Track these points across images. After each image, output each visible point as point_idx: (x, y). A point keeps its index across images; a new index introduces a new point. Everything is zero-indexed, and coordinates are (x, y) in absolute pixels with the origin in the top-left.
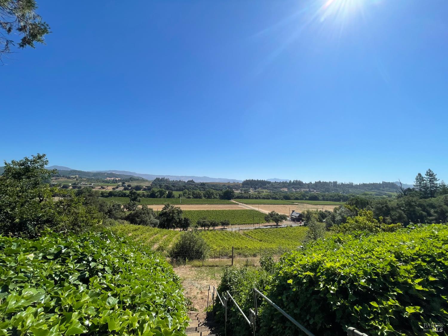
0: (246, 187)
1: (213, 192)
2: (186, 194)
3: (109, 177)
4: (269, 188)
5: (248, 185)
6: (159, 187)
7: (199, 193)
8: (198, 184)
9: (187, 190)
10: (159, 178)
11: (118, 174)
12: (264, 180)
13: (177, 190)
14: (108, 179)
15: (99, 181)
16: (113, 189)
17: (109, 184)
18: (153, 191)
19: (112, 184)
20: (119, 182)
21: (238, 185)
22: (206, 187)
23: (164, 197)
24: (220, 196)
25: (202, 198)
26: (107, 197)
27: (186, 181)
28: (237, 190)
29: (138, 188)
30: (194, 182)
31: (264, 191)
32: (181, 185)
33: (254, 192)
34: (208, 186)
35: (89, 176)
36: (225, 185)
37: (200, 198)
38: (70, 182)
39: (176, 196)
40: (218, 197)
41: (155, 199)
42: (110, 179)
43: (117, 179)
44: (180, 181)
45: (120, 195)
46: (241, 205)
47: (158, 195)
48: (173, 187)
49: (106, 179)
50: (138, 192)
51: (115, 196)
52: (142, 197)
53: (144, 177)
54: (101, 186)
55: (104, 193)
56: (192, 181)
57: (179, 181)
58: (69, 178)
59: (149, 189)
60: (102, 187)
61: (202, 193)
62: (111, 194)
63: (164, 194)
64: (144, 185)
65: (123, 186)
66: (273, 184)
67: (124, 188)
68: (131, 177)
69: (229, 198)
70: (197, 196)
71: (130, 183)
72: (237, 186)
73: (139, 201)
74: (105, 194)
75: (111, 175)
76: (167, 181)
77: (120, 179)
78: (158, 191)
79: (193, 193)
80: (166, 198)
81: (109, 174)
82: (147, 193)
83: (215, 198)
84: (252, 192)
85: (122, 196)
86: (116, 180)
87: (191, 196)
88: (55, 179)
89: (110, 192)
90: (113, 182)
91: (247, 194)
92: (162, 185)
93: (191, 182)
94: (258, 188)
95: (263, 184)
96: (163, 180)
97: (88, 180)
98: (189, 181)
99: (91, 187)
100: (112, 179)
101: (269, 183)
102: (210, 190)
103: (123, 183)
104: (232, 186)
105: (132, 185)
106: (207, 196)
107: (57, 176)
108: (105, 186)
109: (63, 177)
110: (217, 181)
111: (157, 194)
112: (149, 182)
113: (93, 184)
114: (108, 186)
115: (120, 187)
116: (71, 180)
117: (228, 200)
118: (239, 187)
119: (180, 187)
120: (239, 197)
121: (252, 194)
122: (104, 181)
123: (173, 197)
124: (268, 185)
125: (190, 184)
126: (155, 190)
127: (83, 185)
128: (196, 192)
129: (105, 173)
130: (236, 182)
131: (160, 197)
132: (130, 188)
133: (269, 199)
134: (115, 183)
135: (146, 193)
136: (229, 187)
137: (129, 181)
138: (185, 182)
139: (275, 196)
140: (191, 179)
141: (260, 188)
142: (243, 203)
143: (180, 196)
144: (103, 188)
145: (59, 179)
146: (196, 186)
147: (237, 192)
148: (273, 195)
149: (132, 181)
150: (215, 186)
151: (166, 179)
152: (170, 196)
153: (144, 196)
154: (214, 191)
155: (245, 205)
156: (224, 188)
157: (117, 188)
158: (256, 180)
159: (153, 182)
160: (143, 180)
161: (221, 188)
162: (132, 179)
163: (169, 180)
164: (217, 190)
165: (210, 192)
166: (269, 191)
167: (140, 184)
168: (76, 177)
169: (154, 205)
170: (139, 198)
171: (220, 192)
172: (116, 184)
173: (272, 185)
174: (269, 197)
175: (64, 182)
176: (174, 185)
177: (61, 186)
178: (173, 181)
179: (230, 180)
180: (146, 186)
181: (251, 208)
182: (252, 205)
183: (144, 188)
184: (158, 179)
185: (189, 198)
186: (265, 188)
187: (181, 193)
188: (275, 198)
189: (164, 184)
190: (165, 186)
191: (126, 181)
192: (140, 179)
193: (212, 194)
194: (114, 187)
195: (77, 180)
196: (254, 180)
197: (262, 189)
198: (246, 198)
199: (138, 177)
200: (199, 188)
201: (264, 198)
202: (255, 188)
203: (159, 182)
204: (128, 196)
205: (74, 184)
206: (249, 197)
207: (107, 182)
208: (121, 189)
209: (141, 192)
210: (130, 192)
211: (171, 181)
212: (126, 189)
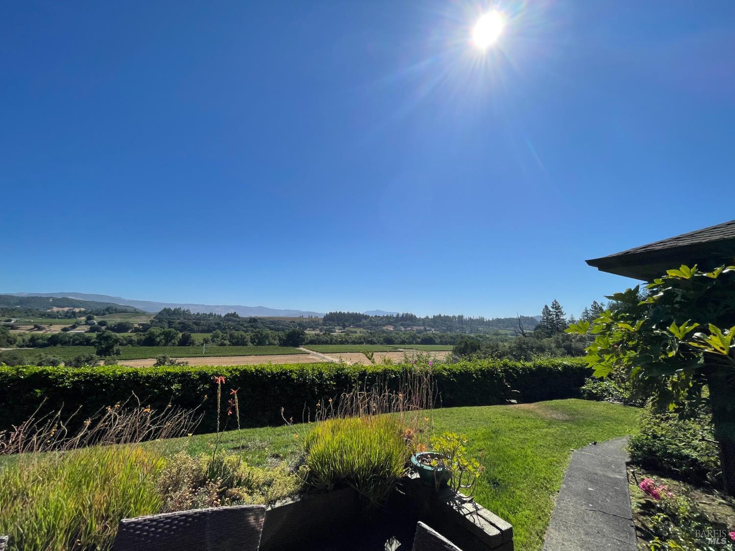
0: (330, 325)
1: (268, 334)
2: (218, 337)
3: (58, 306)
4: (365, 325)
5: (333, 320)
6: (166, 325)
7: (242, 336)
8: (245, 320)
9: (219, 331)
10: (170, 309)
11: (81, 299)
12: (358, 313)
13: (203, 331)
14: (55, 309)
15: (31, 314)
16: (65, 330)
17: (57, 320)
18: (152, 334)
19: (62, 320)
20: (79, 317)
21: (316, 322)
22: (260, 325)
23: (174, 344)
24: (280, 340)
25: (247, 345)
26: (43, 346)
27: (223, 315)
28: (314, 330)
29: (122, 328)
30: (237, 316)
31: (358, 330)
32: (212, 320)
33: (342, 332)
34: (262, 323)
36: (294, 322)
37: (244, 344)
39: (197, 343)
40: (276, 342)
41: (155, 348)
42: (60, 309)
43: (77, 310)
44: (211, 315)
45: (77, 342)
46: (314, 355)
47: (160, 341)
48: (195, 326)
49: (49, 311)
50: (119, 335)
51: (65, 343)
52: (126, 345)
53: (139, 307)
54: (36, 324)
55: (38, 339)
56: (234, 315)
57: (209, 315)
59: (145, 328)
60: (36, 326)
61: (248, 336)
62: (54, 341)
63: (173, 338)
64: (136, 322)
65: (87, 324)
66: (373, 320)
67: (89, 327)
68: (109, 306)
69: (297, 345)
70: (238, 341)
71: (108, 317)
72: (313, 323)
73: (118, 353)
74: (40, 341)
75: (63, 302)
76: (186, 314)
77: (83, 309)
78: (161, 334)
79: (231, 335)
80: (177, 346)
81: (58, 299)
82: (139, 338)
83: (271, 344)
84: (339, 332)
85: (81, 344)
86: (74, 313)
87: (227, 342)
89: (53, 337)
90: (66, 316)
91: (327, 336)
92: (173, 322)
93: (232, 317)
94: (349, 326)
95: (356, 319)
96: (177, 312)
97: (5, 312)
98: (228, 315)
99: (8, 326)
100: (66, 309)
101: (366, 317)
102: (262, 330)
103: (89, 318)
104: (306, 322)
105: (108, 322)
106: (257, 341)
108: (45, 323)
110: (282, 315)
111: (158, 339)
112: (149, 315)
113: (14, 320)
114: (51, 325)
115: (81, 326)
117: (294, 348)
118: (319, 324)
119: (209, 325)
120: (314, 342)
121: (335, 337)
123: (192, 343)
124: (365, 321)
125: (229, 320)
126: (156, 330)
128: (236, 334)
129: (48, 298)
130: (313, 317)
131: (165, 345)
132: (103, 328)
133: (361, 343)
134: (70, 317)
135: (135, 337)
136: (300, 325)
137: (104, 314)
138: (220, 317)
139: (371, 339)
140: (232, 311)
141: (352, 326)
142: (317, 352)
143: (206, 341)
144: (40, 329)
146: (241, 323)
147: (310, 333)
148: (369, 337)
149: (110, 313)
150: (274, 324)
151: (184, 311)
152: (185, 342)
153: (130, 342)
154: (269, 332)
155: (320, 354)
156: (291, 327)
157: (74, 327)
158: (346, 312)
159: (157, 316)
160: (136, 313)
161: (286, 326)
162: (110, 310)
163: (190, 312)
164: (278, 330)
165: (261, 335)
166: (365, 331)
167: (127, 320)
169: (148, 360)
170: (115, 348)
171: (281, 334)
172: (73, 321)
173: (371, 321)
174: (362, 340)
176: (198, 321)
178: (198, 314)
179: (304, 313)
180: (140, 325)
181: (329, 360)
182: (330, 354)
183: (135, 328)
184: (167, 311)
185: (223, 345)
186: (358, 326)
187: (209, 336)
188: (371, 343)
189: (178, 319)
190: (180, 323)
191: (97, 315)
192: (129, 309)
193: (267, 337)
194: (67, 326)
196: (343, 312)
197: (355, 328)
198: (326, 343)
199: (125, 306)
200: (246, 327)
201: (354, 343)
202: (344, 326)
203: (168, 316)
204: (93, 344)
206: (331, 342)
207: (51, 316)
208: (82, 330)
209: (126, 334)
210: (98, 336)
211: (194, 314)
212: (92, 330)
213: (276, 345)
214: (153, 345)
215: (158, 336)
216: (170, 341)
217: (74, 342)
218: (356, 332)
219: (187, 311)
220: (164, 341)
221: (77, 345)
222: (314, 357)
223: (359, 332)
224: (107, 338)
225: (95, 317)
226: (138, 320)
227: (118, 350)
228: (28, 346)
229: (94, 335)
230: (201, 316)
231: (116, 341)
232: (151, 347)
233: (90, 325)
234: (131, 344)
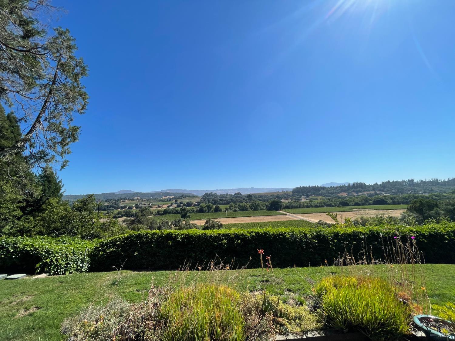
0: (297, 195)
1: (259, 203)
2: (232, 207)
3: (164, 196)
4: (324, 194)
5: (299, 193)
6: (207, 202)
7: (245, 205)
8: (245, 196)
9: (233, 204)
10: (207, 193)
11: (172, 192)
12: (316, 186)
13: (225, 204)
14: (164, 198)
15: (156, 200)
16: (168, 207)
17: (165, 202)
18: (201, 207)
19: (167, 202)
20: (172, 200)
21: (287, 194)
22: (253, 198)
23: (212, 212)
24: (267, 206)
25: (248, 210)
26: (162, 214)
27: (233, 194)
28: (287, 199)
29: (189, 204)
30: (241, 194)
31: (319, 198)
32: (228, 197)
33: (307, 200)
34: (255, 197)
35: (148, 197)
36: (273, 195)
37: (247, 210)
38: (134, 203)
39: (223, 210)
40: (265, 208)
41: (204, 214)
43: (171, 197)
44: (227, 195)
45: (173, 212)
46: (289, 215)
47: (206, 210)
48: (220, 201)
49: (162, 198)
50: (188, 208)
51: (169, 213)
52: (192, 213)
53: (194, 194)
56: (239, 194)
57: (226, 195)
58: (133, 200)
59: (198, 204)
60: (158, 206)
61: (248, 205)
62: (165, 212)
63: (211, 208)
64: (194, 201)
65: (175, 203)
66: (329, 189)
67: (177, 205)
68: (182, 194)
69: (277, 209)
70: (243, 209)
71: (182, 200)
72: (286, 195)
73: (189, 217)
74: (161, 212)
75: (166, 194)
76: (215, 195)
77: (173, 197)
78: (205, 206)
79: (239, 205)
80: (214, 212)
81: (164, 193)
83: (262, 209)
84: (305, 200)
85: (175, 213)
86: (170, 199)
87: (237, 209)
88: (122, 202)
89: (165, 210)
90: (168, 200)
91: (296, 203)
92: (210, 200)
93: (238, 195)
94: (311, 195)
95: (316, 190)
96: (211, 195)
97: (148, 200)
98: (236, 194)
99: (150, 206)
100: (167, 197)
101: (323, 188)
102: (255, 202)
103: (176, 201)
104: (281, 195)
105: (183, 202)
106: (253, 208)
107: (124, 199)
108: (161, 204)
109: (128, 199)
110: (265, 191)
111: (205, 209)
112: (199, 197)
113: (151, 204)
114: (163, 205)
115: (173, 205)
116: (134, 202)
117: (276, 211)
118: (289, 196)
119: (227, 200)
120: (288, 207)
121: (303, 203)
122: (160, 200)
123: (220, 211)
124: (323, 191)
125: (237, 197)
126: (203, 205)
127: (144, 205)
128: (241, 204)
129: (161, 193)
130: (285, 191)
131: (208, 212)
132: (182, 205)
133: (322, 206)
134: (169, 201)
135: (195, 209)
136: (277, 197)
137: (181, 198)
138: (232, 195)
139: (330, 203)
140: (237, 192)
141: (313, 195)
142: (291, 213)
143: (227, 209)
144: (160, 207)
145: (125, 201)
146: (243, 198)
147: (284, 201)
148: (328, 202)
149: (183, 198)
150: (262, 197)
152: (217, 210)
153: (193, 211)
154: (259, 202)
155: (294, 215)
156: (272, 199)
157: (171, 205)
158: (308, 186)
159: (202, 197)
160: (194, 197)
161: (269, 198)
162: (183, 196)
163: (217, 194)
164: (264, 201)
165: (255, 204)
166: (324, 198)
167: (190, 201)
168: (138, 199)
169: (202, 220)
170: (188, 214)
171: (267, 203)
172: (170, 202)
173: (327, 190)
174: (323, 204)
175: (129, 204)
176: (222, 199)
177: (127, 207)
178: (221, 195)
179: (278, 189)
180: (196, 202)
181: (300, 218)
182: (301, 214)
183: (194, 204)
184: (206, 195)
185: (235, 211)
186: (319, 195)
187: (228, 206)
188: (330, 206)
189: (212, 198)
190: (213, 200)
191: (179, 199)
192: (191, 195)
193: (258, 205)
194: (169, 205)
195: (139, 201)
196: (305, 186)
197: (316, 196)
198: (296, 207)
199: (189, 194)
200: (246, 200)
201: (316, 206)
202: (308, 196)
203: (207, 197)
204: (179, 213)
205: (137, 205)
206: (300, 207)
207: (163, 201)
208: (174, 206)
209: (191, 208)
210: (181, 209)
211: (219, 195)
212: (178, 206)
213: (264, 210)
214: (203, 212)
215: (205, 208)
216: (210, 210)
217: (172, 212)
218: (317, 199)
219: (215, 194)
220: (207, 210)
221: (173, 213)
222: (289, 217)
223: (320, 199)
224: (184, 210)
225: (178, 200)
226: (195, 200)
227: (189, 215)
228: (157, 215)
229: (179, 209)
230: (222, 195)
231: (188, 211)
232: (202, 214)
233: (177, 204)
234: (194, 212)
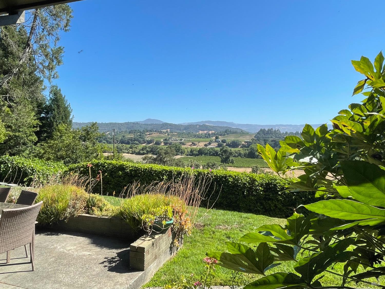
3: (201, 130)
10: (264, 130)
11: (212, 125)
14: (201, 132)
15: (190, 136)
16: (206, 145)
17: (201, 139)
18: (253, 149)
19: (204, 139)
20: (212, 137)
26: (196, 155)
29: (234, 144)
35: (180, 130)
38: (162, 138)
41: (255, 159)
42: (203, 132)
43: (210, 132)
45: (212, 153)
49: (198, 133)
50: (233, 150)
51: (206, 154)
52: (237, 157)
53: (244, 129)
54: (192, 142)
55: (194, 151)
58: (161, 132)
59: (249, 144)
60: (193, 143)
62: (201, 152)
64: (243, 140)
65: (216, 142)
67: (217, 143)
71: (226, 137)
73: (232, 162)
75: (203, 127)
76: (276, 133)
77: (213, 132)
81: (201, 126)
82: (244, 152)
85: (213, 155)
86: (209, 134)
88: (149, 134)
89: (201, 149)
90: (206, 136)
92: (268, 140)
96: (270, 132)
97: (179, 135)
99: (181, 143)
100: (205, 132)
103: (217, 138)
105: (227, 140)
107: (151, 131)
108: (197, 141)
109: (155, 131)
112: (251, 135)
113: (183, 139)
114: (199, 142)
115: (213, 143)
116: (163, 135)
122: (195, 136)
127: (175, 140)
129: (197, 125)
132: (225, 144)
134: (208, 137)
135: (242, 151)
137: (224, 135)
144: (195, 145)
145: (152, 134)
149: (228, 134)
151: (275, 131)
157: (210, 144)
159: (256, 136)
160: (243, 133)
162: (227, 132)
167: (238, 139)
168: (167, 131)
170: (231, 158)
172: (208, 140)
175: (157, 138)
177: (154, 142)
180: (245, 142)
183: (243, 144)
184: (262, 131)
189: (271, 137)
190: (272, 141)
191: (221, 135)
192: (239, 131)
194: (206, 143)
195: (168, 135)
199: (236, 129)
203: (264, 135)
204: (218, 155)
205: (166, 140)
207: (199, 137)
208: (214, 145)
209: (237, 149)
210: (221, 150)
212: (219, 146)
217: (210, 153)
221: (211, 155)
224: (225, 151)
225: (220, 137)
226: (245, 139)
227: (232, 160)
228: (190, 155)
229: (218, 149)
231: (231, 154)
232: (253, 159)
234: (241, 156)
